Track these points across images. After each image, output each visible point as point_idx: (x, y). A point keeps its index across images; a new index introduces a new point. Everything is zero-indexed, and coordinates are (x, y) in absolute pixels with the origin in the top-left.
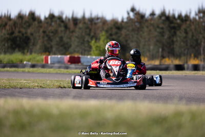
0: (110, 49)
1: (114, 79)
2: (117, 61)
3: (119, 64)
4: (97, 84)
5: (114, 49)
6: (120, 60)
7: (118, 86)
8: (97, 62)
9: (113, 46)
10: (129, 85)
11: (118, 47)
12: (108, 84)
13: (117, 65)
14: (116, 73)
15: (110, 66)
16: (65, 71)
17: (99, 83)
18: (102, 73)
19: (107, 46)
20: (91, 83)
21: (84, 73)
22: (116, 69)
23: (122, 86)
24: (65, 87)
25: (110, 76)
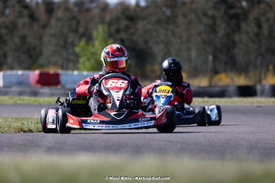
0: (108, 60)
1: (112, 114)
2: (120, 81)
3: (124, 85)
4: (81, 123)
5: (116, 59)
6: (125, 79)
7: (120, 126)
8: (86, 83)
9: (114, 53)
10: (140, 125)
11: (123, 55)
12: (102, 122)
13: (120, 89)
14: (118, 103)
15: (108, 90)
16: (32, 99)
17: (85, 122)
18: (93, 104)
19: (103, 55)
20: (71, 121)
21: (62, 104)
22: (117, 96)
23: (127, 126)
24: (31, 131)
25: (106, 108)
